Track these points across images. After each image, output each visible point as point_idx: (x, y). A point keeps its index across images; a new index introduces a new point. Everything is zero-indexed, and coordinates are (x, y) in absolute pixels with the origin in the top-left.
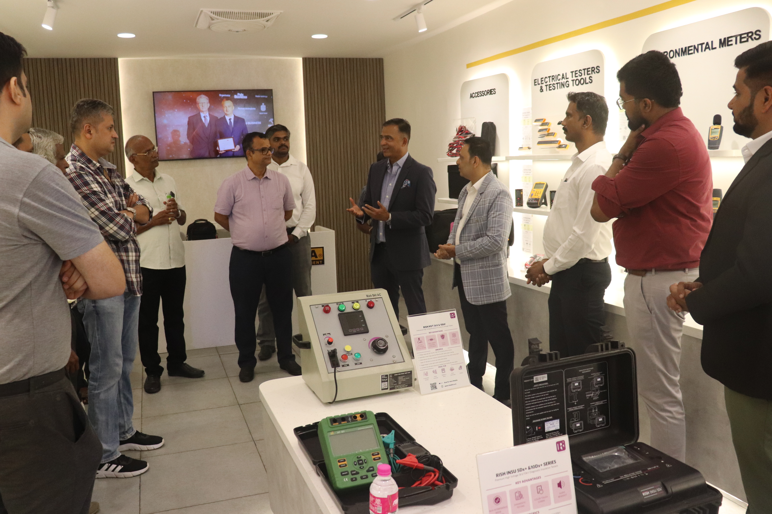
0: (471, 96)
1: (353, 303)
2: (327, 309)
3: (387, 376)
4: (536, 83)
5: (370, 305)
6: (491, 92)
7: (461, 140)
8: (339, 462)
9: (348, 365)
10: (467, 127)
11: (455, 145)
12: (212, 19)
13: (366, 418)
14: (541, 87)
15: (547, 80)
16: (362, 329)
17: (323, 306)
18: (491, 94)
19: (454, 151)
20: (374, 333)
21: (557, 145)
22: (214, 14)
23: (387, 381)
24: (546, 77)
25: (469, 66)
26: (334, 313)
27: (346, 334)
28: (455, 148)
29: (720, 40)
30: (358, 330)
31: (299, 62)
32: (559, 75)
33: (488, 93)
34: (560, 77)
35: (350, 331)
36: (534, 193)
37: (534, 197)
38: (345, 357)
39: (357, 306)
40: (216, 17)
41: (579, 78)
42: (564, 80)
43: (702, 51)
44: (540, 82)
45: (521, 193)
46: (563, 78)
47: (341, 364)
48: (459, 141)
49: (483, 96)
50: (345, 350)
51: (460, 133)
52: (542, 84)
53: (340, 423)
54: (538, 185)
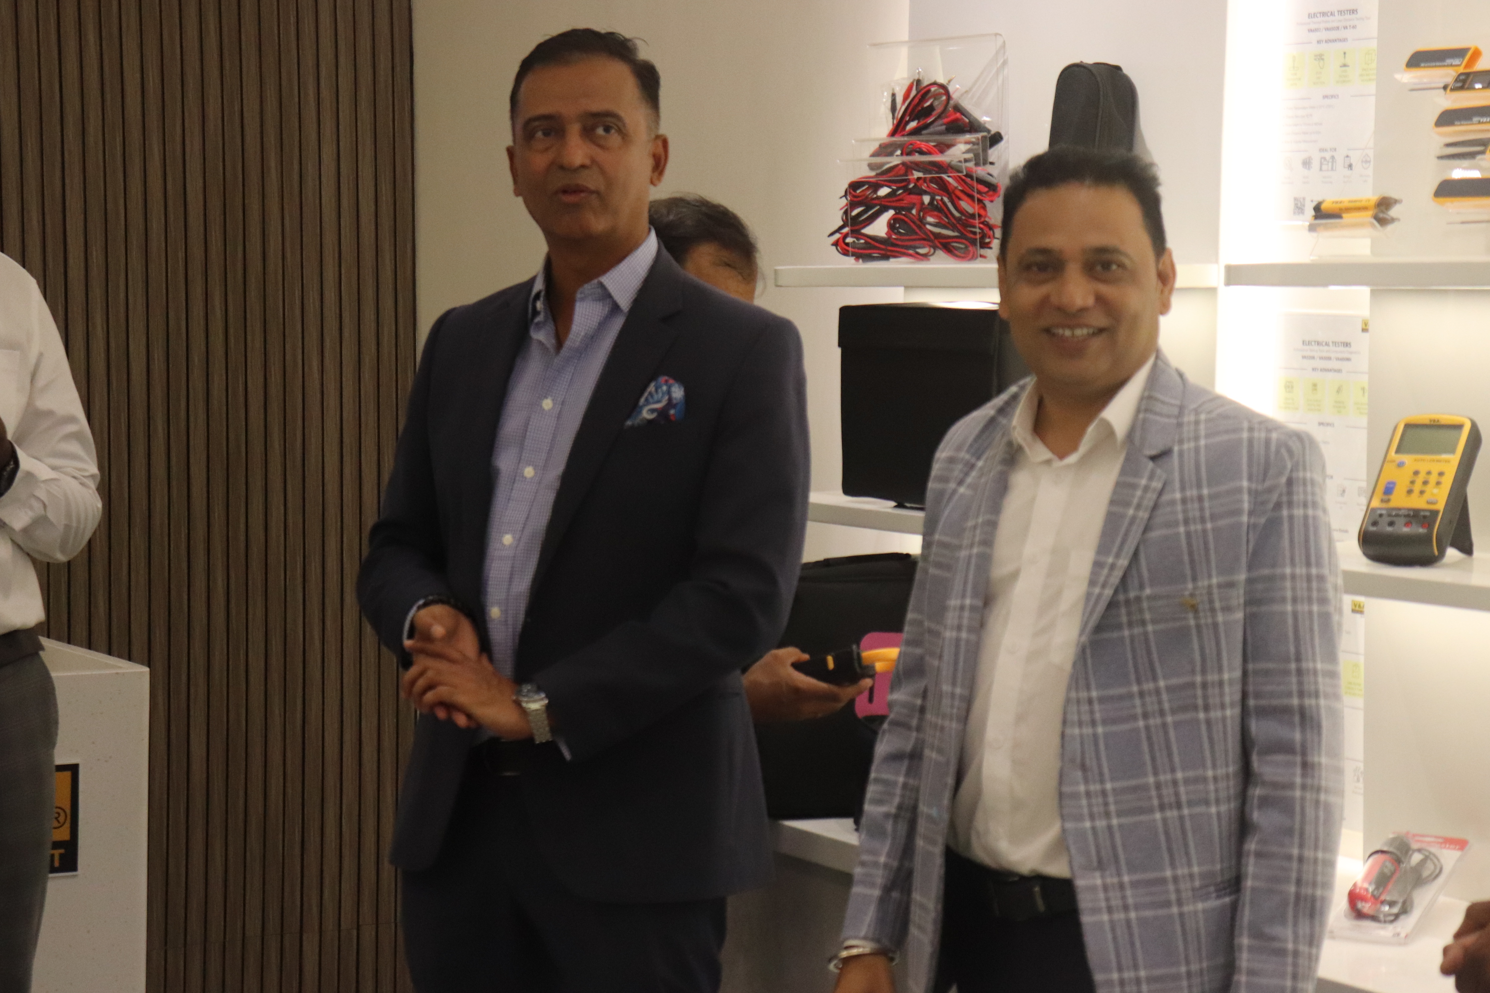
7: (918, 166)
10: (955, 90)
11: (884, 191)
19: (879, 228)
28: (883, 209)
36: (1402, 480)
37: (1399, 500)
48: (908, 167)
51: (913, 124)
54: (1418, 435)
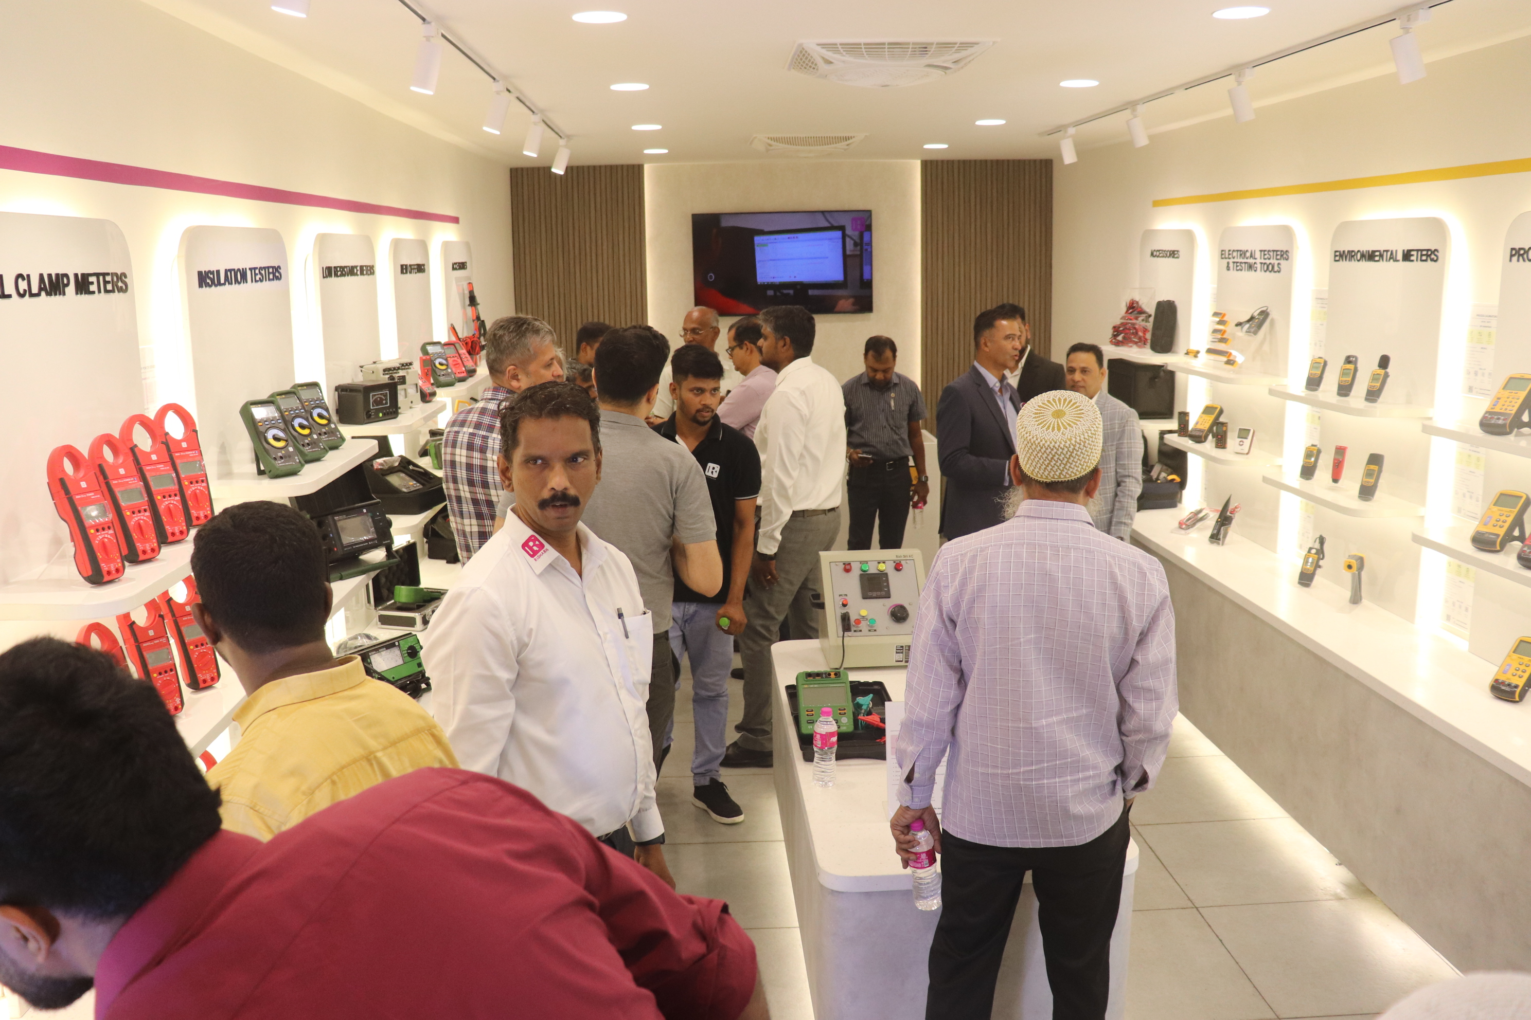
0: (1152, 254)
1: (879, 563)
2: (847, 568)
3: (902, 647)
4: (1223, 256)
5: (898, 567)
6: (1173, 254)
7: (1130, 322)
8: (807, 711)
9: (861, 631)
10: (1140, 303)
12: (770, 145)
13: (840, 676)
14: (1228, 263)
15: (1235, 254)
16: (883, 593)
17: (844, 564)
18: (1173, 257)
19: (1120, 338)
20: (897, 598)
21: (1225, 359)
22: (771, 140)
23: (902, 653)
24: (1234, 251)
25: (1156, 204)
26: (856, 572)
27: (865, 597)
28: (1121, 333)
29: (1404, 251)
30: (879, 593)
31: (916, 168)
32: (1247, 251)
33: (1170, 255)
34: (1248, 254)
35: (870, 594)
36: (1203, 420)
37: (1199, 427)
38: (858, 622)
39: (882, 567)
40: (775, 143)
41: (1268, 262)
42: (1251, 261)
43: (1386, 261)
44: (1227, 256)
45: (1187, 418)
46: (1251, 256)
47: (853, 629)
48: (1128, 322)
49: (1165, 257)
50: (860, 615)
51: (1131, 311)
52: (1229, 258)
53: (814, 678)
54: (1208, 410)
